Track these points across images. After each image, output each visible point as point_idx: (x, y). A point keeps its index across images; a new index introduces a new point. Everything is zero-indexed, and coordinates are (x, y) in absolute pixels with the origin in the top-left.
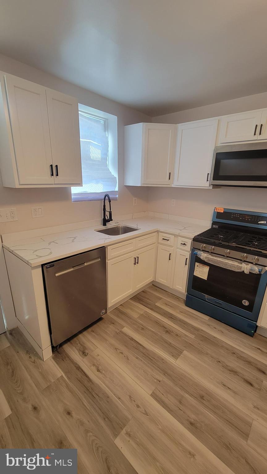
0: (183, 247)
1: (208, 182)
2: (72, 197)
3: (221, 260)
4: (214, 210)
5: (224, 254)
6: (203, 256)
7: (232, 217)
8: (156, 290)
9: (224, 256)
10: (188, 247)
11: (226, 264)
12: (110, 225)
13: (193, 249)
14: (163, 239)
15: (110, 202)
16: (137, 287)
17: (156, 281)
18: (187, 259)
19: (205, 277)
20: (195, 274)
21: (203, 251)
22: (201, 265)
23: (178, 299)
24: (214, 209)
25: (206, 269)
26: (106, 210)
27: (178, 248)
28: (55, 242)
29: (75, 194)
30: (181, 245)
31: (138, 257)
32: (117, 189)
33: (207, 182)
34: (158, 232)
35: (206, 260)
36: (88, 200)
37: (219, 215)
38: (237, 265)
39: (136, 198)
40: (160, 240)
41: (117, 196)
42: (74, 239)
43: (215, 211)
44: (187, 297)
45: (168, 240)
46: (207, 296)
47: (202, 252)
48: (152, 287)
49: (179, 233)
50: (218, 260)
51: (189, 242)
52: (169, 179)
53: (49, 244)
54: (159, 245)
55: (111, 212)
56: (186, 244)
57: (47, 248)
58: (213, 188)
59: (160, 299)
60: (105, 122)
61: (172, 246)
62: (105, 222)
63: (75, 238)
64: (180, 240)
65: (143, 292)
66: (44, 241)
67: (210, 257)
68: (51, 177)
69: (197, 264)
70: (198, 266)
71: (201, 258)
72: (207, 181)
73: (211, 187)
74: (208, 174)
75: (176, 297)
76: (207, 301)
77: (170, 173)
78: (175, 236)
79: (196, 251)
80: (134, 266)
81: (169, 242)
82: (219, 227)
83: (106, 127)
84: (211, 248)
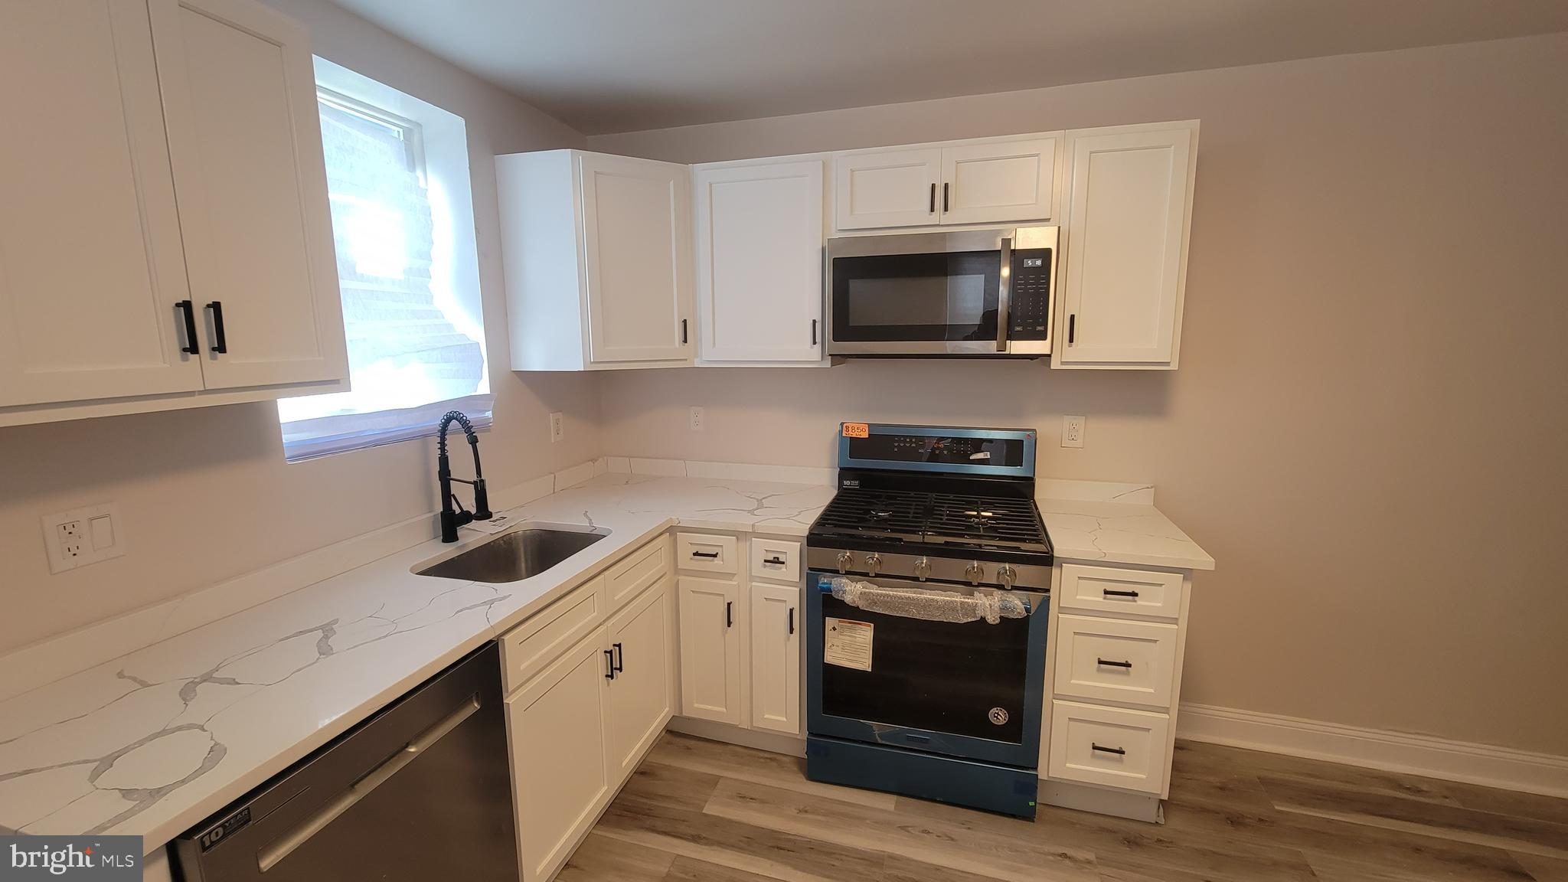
0: (771, 572)
1: (818, 347)
2: (286, 438)
3: (907, 595)
4: (841, 432)
5: (917, 574)
6: (852, 591)
7: (896, 449)
8: (688, 748)
9: (916, 579)
10: (792, 570)
11: (929, 604)
12: (475, 535)
13: (812, 574)
14: (694, 554)
15: (473, 441)
16: (624, 764)
17: (684, 714)
18: (791, 611)
19: (863, 662)
20: (829, 658)
21: (848, 573)
22: (845, 624)
23: (775, 764)
24: (839, 428)
25: (864, 635)
26: (452, 477)
27: (752, 578)
28: (215, 675)
29: (298, 425)
30: (765, 566)
31: (619, 646)
32: (484, 388)
33: (812, 348)
34: (672, 530)
35: (863, 605)
36: (366, 446)
37: (856, 447)
38: (962, 603)
39: (560, 415)
40: (685, 560)
41: (489, 414)
42: (326, 637)
43: (844, 435)
44: (810, 744)
45: (715, 556)
46: (877, 727)
47: (844, 580)
48: (669, 743)
49: (753, 526)
50: (900, 598)
51: (792, 553)
52: (685, 341)
53: (187, 693)
54: (681, 578)
55: (482, 481)
56: (780, 560)
57: (180, 728)
58: (832, 366)
59: (713, 782)
60: (408, 134)
61: (730, 576)
62: (450, 524)
63: (328, 630)
64: (761, 548)
65: (643, 773)
66: (144, 684)
67: (874, 590)
68: (185, 359)
69: (830, 622)
70: (834, 629)
71: (848, 599)
72: (815, 343)
73: (827, 364)
74: (814, 321)
75: (766, 755)
76: (880, 741)
77: (685, 321)
78: (740, 535)
79: (824, 580)
80: (608, 685)
81: (716, 561)
82: (861, 485)
83: (414, 153)
84: (872, 558)
